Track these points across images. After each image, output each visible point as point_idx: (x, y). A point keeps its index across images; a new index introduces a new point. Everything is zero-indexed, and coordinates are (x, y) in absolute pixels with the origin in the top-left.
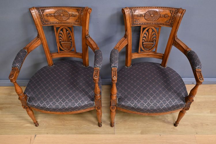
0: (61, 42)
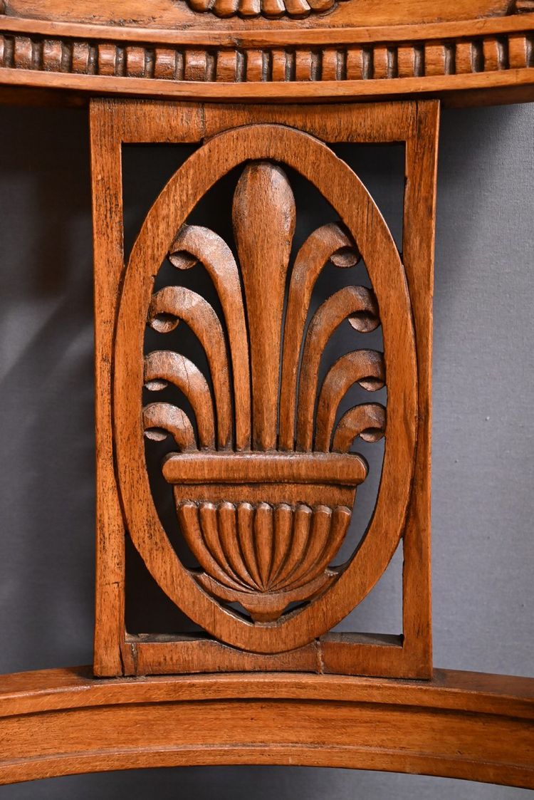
0: (172, 444)
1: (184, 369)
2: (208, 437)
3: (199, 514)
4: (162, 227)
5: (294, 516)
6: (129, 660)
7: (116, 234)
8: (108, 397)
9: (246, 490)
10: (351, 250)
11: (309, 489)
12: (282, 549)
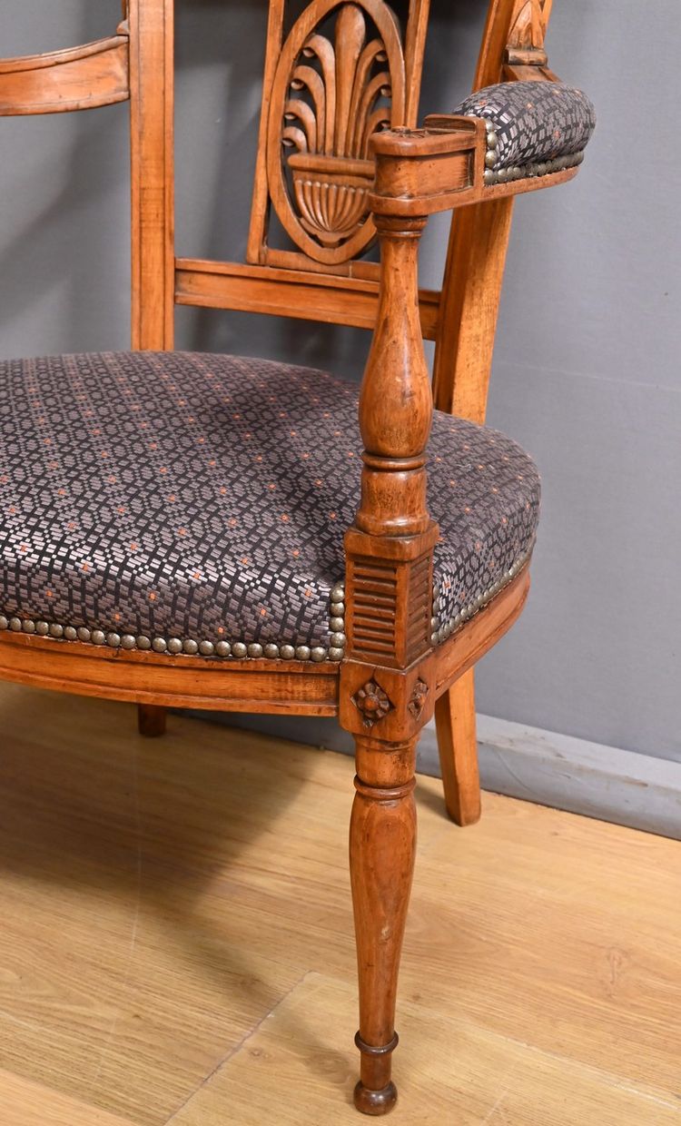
0: (295, 149)
1: (304, 110)
2: (313, 148)
3: (303, 187)
4: (300, 33)
5: (346, 193)
6: (262, 257)
7: (278, 35)
8: (266, 120)
9: (326, 177)
10: (383, 53)
11: (355, 179)
12: (339, 209)
